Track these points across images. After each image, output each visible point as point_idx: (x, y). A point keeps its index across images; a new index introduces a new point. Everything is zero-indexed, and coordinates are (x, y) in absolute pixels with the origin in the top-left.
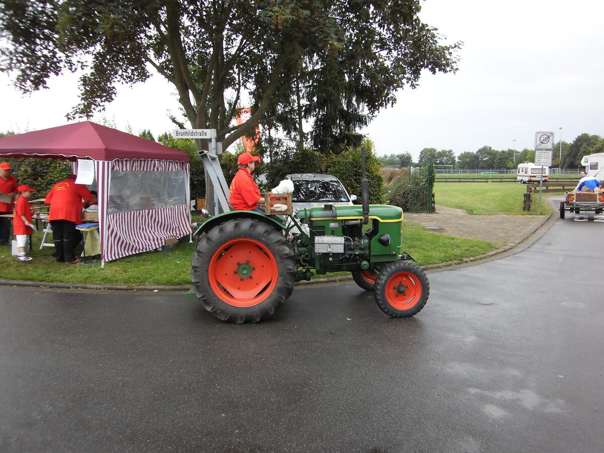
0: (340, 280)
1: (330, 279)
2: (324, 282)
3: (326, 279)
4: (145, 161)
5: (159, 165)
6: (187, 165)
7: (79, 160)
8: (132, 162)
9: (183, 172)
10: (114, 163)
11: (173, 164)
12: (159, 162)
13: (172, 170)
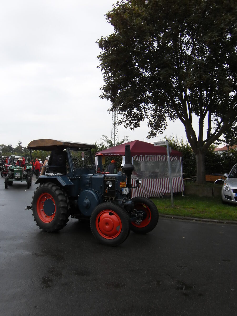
0: (227, 223)
1: (220, 221)
2: (216, 222)
3: (218, 221)
4: (153, 156)
5: (161, 158)
6: (180, 158)
7: (123, 156)
8: (145, 157)
9: (179, 161)
10: (134, 157)
11: (171, 157)
12: (161, 156)
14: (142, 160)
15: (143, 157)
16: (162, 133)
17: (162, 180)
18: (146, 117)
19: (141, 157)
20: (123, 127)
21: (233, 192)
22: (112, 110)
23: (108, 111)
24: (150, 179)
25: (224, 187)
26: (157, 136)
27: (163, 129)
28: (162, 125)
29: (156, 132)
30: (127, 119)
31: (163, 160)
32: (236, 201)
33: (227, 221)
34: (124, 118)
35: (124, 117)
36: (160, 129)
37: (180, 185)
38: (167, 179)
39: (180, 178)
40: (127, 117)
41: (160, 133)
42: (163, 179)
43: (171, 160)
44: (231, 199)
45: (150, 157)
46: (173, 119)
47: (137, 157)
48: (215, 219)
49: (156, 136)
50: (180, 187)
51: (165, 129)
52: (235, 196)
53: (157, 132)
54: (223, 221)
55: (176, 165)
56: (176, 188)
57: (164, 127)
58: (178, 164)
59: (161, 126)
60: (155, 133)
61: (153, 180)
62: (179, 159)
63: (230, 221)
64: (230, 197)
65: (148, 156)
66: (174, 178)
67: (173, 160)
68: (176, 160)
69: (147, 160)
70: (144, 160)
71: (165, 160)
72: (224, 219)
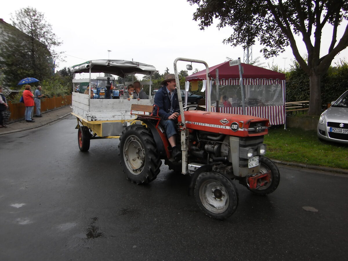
0: (290, 165)
2: (277, 163)
3: (280, 162)
5: (253, 81)
6: (283, 81)
8: (229, 80)
11: (267, 81)
12: (253, 80)
13: (266, 84)
14: (224, 84)
15: (227, 81)
18: (261, 32)
19: (224, 81)
20: (232, 46)
21: (328, 126)
22: (222, 26)
23: (218, 27)
24: (236, 108)
25: (321, 118)
26: (278, 55)
27: (284, 46)
28: (284, 40)
29: (276, 50)
30: (238, 35)
31: (255, 84)
32: (330, 137)
33: (292, 163)
34: (235, 34)
35: (236, 32)
36: (281, 45)
38: (262, 107)
39: (280, 107)
40: (239, 33)
41: (281, 50)
42: (254, 107)
43: (268, 84)
44: (325, 135)
45: (237, 81)
46: (298, 32)
47: (219, 81)
48: (278, 160)
49: (276, 55)
52: (329, 132)
53: (278, 50)
54: (286, 163)
55: (275, 91)
57: (286, 43)
58: (279, 89)
59: (283, 42)
60: (275, 51)
61: (240, 109)
62: (281, 83)
63: (295, 164)
64: (324, 133)
65: (233, 80)
66: (269, 107)
67: (270, 84)
68: (275, 84)
69: (232, 84)
70: (227, 84)
71: (259, 84)
72: (291, 160)
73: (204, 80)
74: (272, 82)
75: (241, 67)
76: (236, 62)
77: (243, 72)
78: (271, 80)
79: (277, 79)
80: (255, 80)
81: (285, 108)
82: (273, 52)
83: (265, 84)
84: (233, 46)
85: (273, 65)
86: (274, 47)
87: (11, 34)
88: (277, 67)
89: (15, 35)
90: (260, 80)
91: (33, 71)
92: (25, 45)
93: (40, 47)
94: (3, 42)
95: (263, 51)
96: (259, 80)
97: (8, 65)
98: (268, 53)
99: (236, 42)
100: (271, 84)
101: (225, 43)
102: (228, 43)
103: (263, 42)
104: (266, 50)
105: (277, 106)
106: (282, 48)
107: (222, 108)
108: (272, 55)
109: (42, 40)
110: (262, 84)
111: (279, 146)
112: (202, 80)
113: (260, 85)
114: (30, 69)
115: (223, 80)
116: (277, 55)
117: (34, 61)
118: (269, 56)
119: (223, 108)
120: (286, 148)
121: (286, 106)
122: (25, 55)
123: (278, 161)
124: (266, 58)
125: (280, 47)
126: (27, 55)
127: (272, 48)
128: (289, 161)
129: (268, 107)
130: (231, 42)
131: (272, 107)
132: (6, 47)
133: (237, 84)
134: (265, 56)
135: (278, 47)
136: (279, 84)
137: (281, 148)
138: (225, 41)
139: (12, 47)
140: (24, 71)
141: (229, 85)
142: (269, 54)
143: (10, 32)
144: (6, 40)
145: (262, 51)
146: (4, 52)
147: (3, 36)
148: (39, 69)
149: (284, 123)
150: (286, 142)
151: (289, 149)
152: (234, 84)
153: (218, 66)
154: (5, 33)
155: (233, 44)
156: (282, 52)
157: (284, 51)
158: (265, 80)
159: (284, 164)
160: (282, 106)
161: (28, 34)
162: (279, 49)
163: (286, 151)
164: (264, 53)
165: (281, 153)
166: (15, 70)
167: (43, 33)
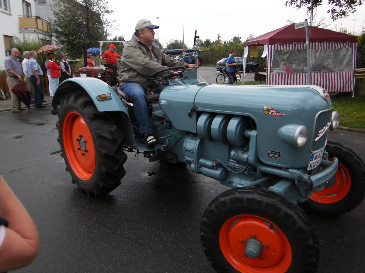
0: (358, 132)
1: (351, 129)
3: (348, 128)
5: (320, 45)
6: (354, 44)
7: (264, 45)
8: (294, 44)
9: (350, 49)
10: (276, 45)
11: (336, 44)
12: (319, 43)
13: (335, 48)
14: (288, 49)
15: (291, 45)
16: (356, 10)
17: (320, 75)
19: (288, 45)
24: (301, 74)
27: (357, 5)
29: (346, 10)
31: (323, 48)
36: (352, 5)
37: (348, 82)
38: (330, 73)
39: (350, 73)
41: (353, 10)
42: (322, 74)
43: (337, 48)
45: (302, 45)
47: (282, 46)
48: (345, 126)
49: (345, 16)
50: (347, 85)
51: (359, 5)
53: (348, 10)
54: (354, 129)
55: (345, 55)
56: (341, 86)
57: (358, 2)
58: (349, 53)
59: (355, 1)
60: (345, 12)
61: (305, 75)
62: (351, 46)
63: (364, 130)
65: (297, 44)
66: (339, 73)
67: (339, 48)
68: (345, 47)
69: (296, 49)
70: (291, 49)
71: (326, 48)
72: (359, 126)
73: (265, 44)
74: (342, 46)
75: (308, 30)
76: (303, 24)
77: (310, 35)
78: (340, 43)
79: (347, 42)
80: (322, 44)
81: (355, 75)
82: (343, 12)
83: (333, 48)
84: (297, 7)
85: (342, 28)
86: (344, 7)
87: (67, 4)
88: (346, 29)
89: (71, 5)
90: (328, 43)
91: (89, 41)
92: (80, 14)
93: (94, 16)
94: (60, 13)
95: (331, 12)
96: (326, 43)
97: (65, 35)
98: (336, 14)
99: (301, 3)
100: (341, 48)
101: (288, 5)
102: (291, 5)
103: (332, 2)
104: (334, 10)
105: (347, 72)
106: (354, 8)
107: (285, 75)
108: (341, 16)
109: (96, 8)
110: (330, 48)
111: (346, 113)
112: (262, 45)
113: (328, 48)
114: (86, 39)
115: (286, 45)
116: (347, 16)
117: (89, 30)
118: (337, 18)
119: (287, 74)
120: (354, 115)
121: (356, 73)
122: (80, 25)
123: (345, 128)
124: (334, 19)
125: (351, 7)
126: (82, 24)
127: (341, 8)
128: (358, 128)
129: (337, 73)
130: (295, 3)
131: (341, 73)
132: (62, 17)
133: (302, 49)
134: (333, 18)
135: (348, 6)
136: (349, 47)
137: (349, 115)
138: (288, 3)
139: (67, 17)
140: (81, 40)
141: (293, 49)
142: (337, 16)
143: (66, 2)
144: (63, 10)
145: (329, 12)
146: (61, 22)
147: (60, 6)
148: (94, 38)
149: (352, 91)
150: (354, 110)
151: (358, 116)
152: (299, 49)
153: (281, 30)
154: (61, 3)
155: (297, 6)
156: (353, 12)
157: (355, 11)
158: (333, 44)
159: (352, 131)
160: (352, 72)
161: (83, 3)
162: (350, 9)
163: (354, 118)
164: (332, 14)
165: (349, 120)
166: (71, 39)
167: (96, 2)
